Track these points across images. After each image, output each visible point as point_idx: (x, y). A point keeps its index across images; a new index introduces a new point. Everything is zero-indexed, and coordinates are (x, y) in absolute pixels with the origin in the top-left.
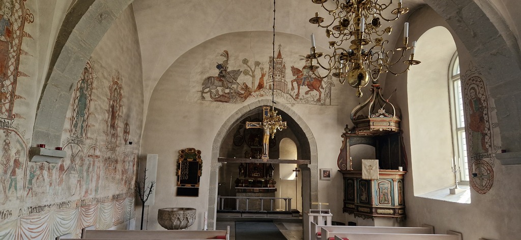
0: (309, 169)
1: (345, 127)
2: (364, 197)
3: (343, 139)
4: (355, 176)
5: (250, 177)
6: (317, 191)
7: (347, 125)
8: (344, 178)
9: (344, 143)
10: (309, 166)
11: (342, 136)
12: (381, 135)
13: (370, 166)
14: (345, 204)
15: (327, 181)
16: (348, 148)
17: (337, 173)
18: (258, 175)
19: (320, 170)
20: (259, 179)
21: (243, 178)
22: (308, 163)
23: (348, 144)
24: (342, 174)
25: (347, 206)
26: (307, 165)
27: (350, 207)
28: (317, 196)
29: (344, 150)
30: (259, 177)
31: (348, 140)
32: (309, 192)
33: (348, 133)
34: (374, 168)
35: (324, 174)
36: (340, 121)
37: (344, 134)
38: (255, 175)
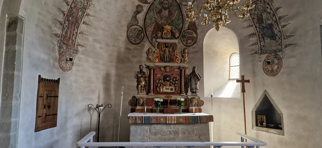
5: (158, 93)
18: (172, 89)
20: (174, 97)
21: (143, 95)
30: (173, 93)
38: (165, 91)
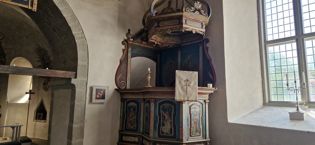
0: (73, 87)
1: (127, 31)
2: (167, 128)
3: (123, 47)
4: (153, 97)
6: (83, 121)
7: (129, 30)
8: (123, 100)
9: (125, 52)
10: (73, 81)
11: (123, 43)
12: (171, 46)
13: (187, 80)
14: (121, 136)
15: (99, 105)
16: (129, 59)
17: (114, 92)
19: (91, 88)
22: (72, 76)
23: (129, 55)
24: (119, 94)
25: (124, 138)
26: (70, 79)
27: (129, 140)
28: (82, 129)
29: (124, 62)
31: (130, 49)
32: (67, 123)
33: (131, 41)
34: (192, 84)
35: (97, 94)
36: (121, 22)
37: (125, 40)
